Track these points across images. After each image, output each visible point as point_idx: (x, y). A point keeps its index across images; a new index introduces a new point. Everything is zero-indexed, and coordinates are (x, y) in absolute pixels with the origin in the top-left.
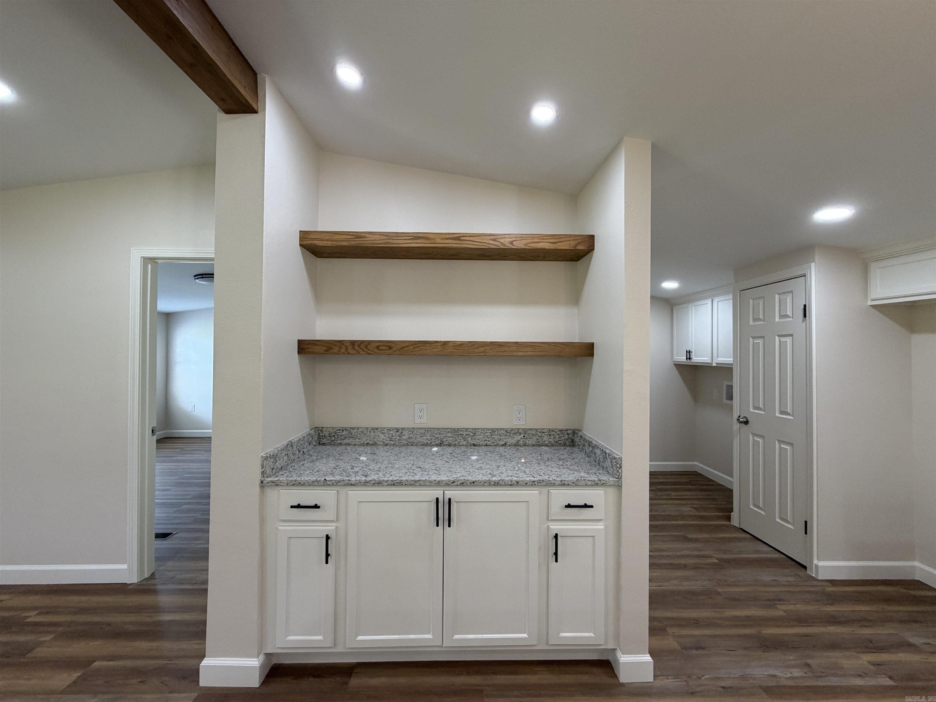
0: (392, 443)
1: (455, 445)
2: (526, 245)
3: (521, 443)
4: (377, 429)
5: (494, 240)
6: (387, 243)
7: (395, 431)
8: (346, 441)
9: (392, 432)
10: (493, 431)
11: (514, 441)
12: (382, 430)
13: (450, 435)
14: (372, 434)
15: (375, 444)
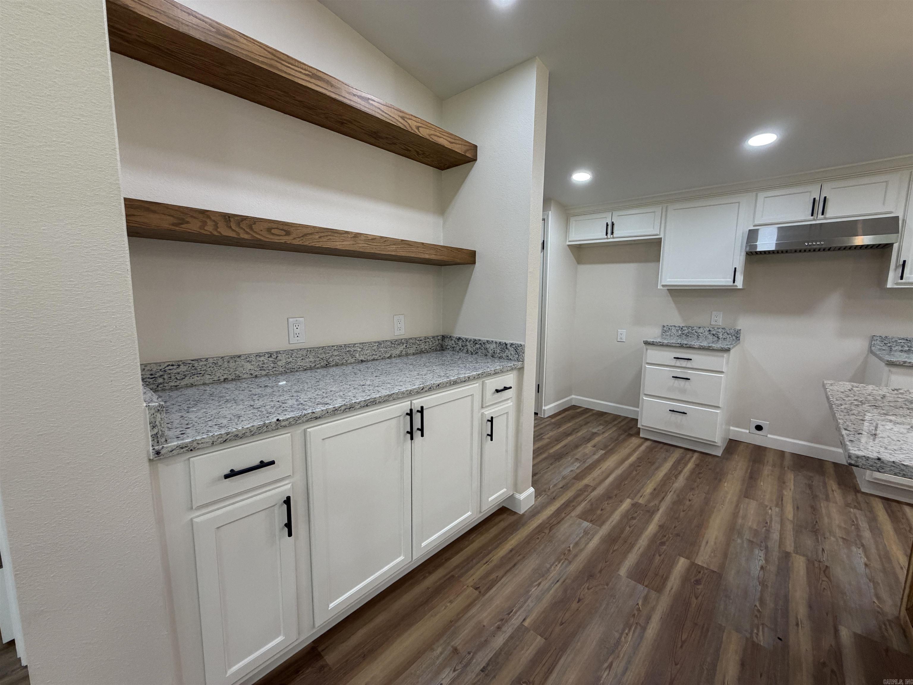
0: (264, 373)
1: (342, 364)
2: (430, 135)
3: (404, 353)
4: (239, 357)
5: (403, 118)
6: (271, 66)
7: (267, 356)
8: (187, 381)
9: (262, 359)
10: (379, 343)
11: (398, 352)
12: (248, 358)
13: (336, 353)
14: (232, 364)
15: (238, 378)
